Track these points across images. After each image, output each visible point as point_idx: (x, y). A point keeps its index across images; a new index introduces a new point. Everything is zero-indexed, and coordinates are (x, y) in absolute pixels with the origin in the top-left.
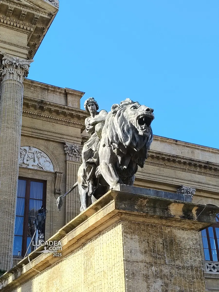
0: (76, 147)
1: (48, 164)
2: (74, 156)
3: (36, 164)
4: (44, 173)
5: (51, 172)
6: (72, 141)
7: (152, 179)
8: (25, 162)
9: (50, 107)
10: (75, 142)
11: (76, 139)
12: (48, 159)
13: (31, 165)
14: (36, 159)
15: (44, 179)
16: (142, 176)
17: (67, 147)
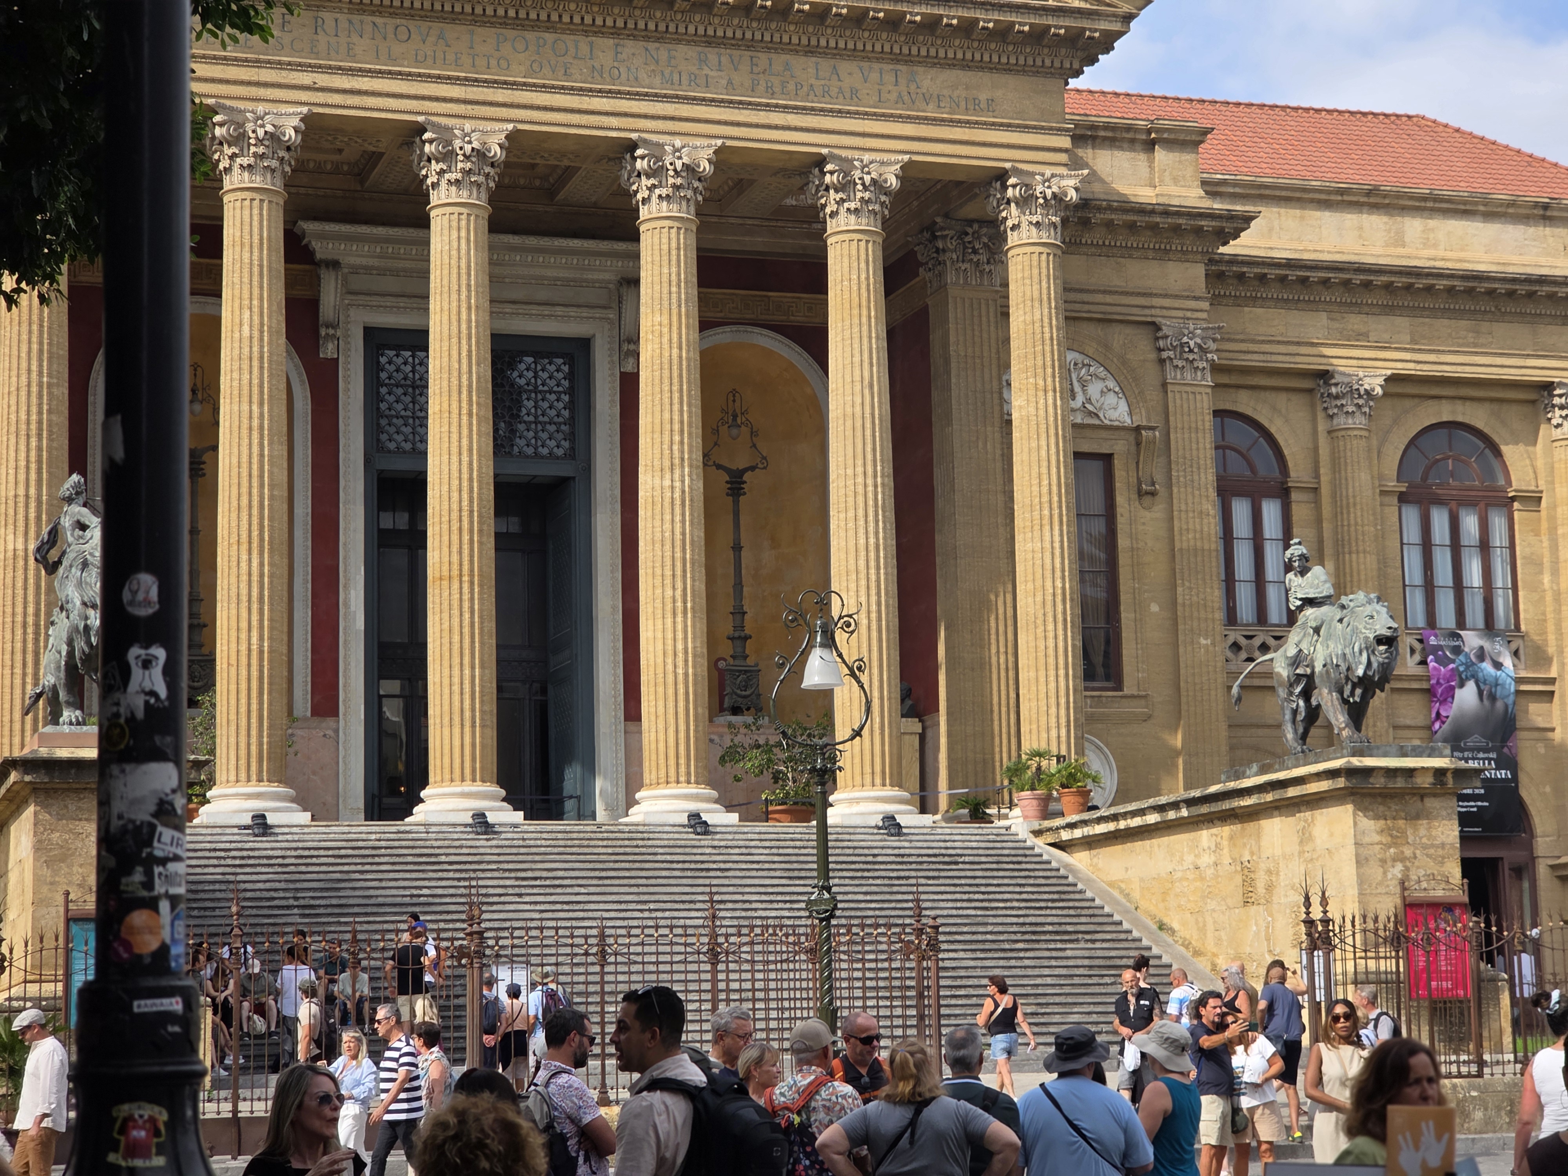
0: (1192, 334)
1: (1111, 399)
2: (1188, 364)
3: (1078, 403)
4: (1105, 433)
5: (1123, 428)
6: (1180, 314)
9: (1108, 215)
10: (1189, 314)
11: (1192, 304)
14: (1077, 387)
15: (1105, 450)
17: (1167, 337)
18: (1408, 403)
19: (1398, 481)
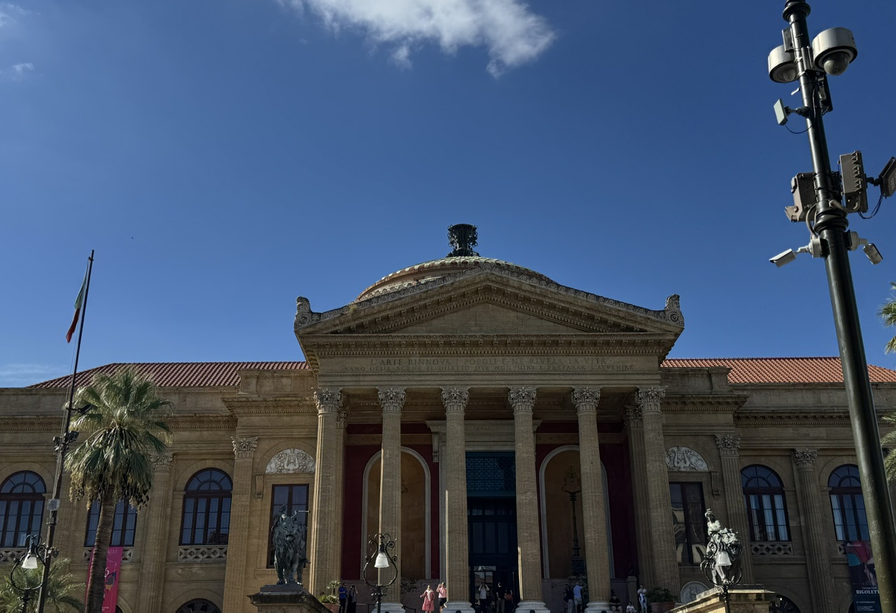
0: (729, 439)
1: (700, 463)
2: (728, 450)
3: (687, 465)
4: (698, 475)
5: (705, 473)
6: (724, 432)
8: (676, 465)
10: (727, 432)
11: (729, 428)
12: (700, 457)
13: (683, 466)
14: (687, 460)
15: (699, 480)
17: (719, 440)
18: (829, 458)
19: (828, 486)
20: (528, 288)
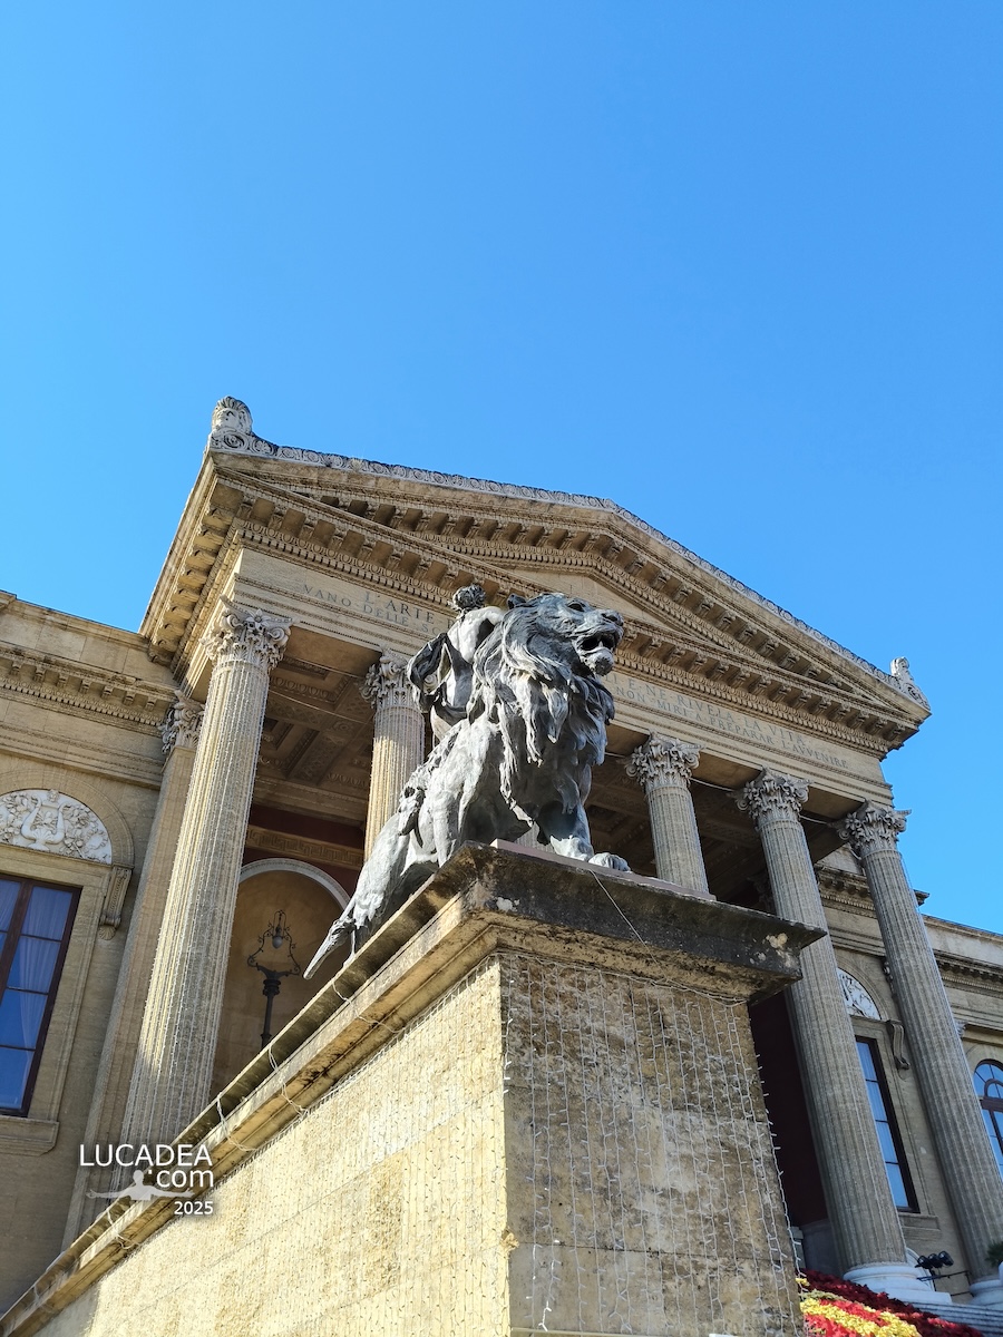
1: (866, 1002)
3: (850, 1003)
4: (869, 1024)
5: (876, 1022)
7: (990, 1025)
9: (853, 883)
12: (865, 992)
15: (871, 1036)
16: (973, 1019)
20: (680, 564)
